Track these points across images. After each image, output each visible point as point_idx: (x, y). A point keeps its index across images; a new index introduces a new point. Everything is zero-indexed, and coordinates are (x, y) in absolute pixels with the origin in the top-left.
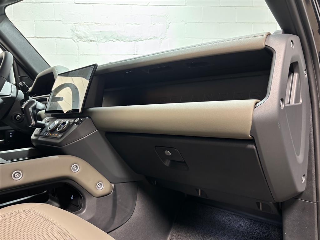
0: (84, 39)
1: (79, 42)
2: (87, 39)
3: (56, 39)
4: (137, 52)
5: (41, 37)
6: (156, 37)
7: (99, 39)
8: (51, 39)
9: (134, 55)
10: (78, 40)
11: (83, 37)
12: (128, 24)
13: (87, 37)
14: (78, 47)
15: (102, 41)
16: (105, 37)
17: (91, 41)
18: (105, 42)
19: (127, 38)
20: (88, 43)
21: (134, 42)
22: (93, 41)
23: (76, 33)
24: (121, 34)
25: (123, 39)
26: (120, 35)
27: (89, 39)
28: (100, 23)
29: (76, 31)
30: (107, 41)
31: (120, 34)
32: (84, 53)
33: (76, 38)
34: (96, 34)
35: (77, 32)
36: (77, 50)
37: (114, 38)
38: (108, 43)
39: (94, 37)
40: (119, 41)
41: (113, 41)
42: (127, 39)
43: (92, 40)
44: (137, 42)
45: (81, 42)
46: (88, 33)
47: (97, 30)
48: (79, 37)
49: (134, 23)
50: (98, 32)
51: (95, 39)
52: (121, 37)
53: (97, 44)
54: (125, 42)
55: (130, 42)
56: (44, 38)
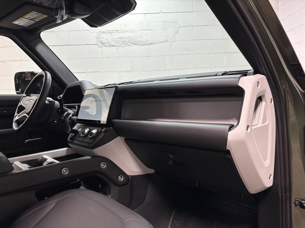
0: (107, 45)
2: (109, 45)
3: (84, 45)
4: (150, 54)
5: (73, 44)
6: (167, 41)
7: (119, 44)
8: (80, 46)
9: (148, 56)
10: (102, 46)
11: (106, 43)
12: (143, 30)
13: (109, 43)
14: (102, 52)
15: (121, 46)
16: (124, 43)
17: (112, 46)
18: (124, 46)
20: (110, 48)
21: (148, 45)
22: (114, 46)
23: (100, 40)
25: (138, 44)
26: (136, 40)
27: (110, 45)
28: (120, 31)
29: (100, 38)
30: (126, 46)
32: (106, 56)
33: (100, 44)
34: (117, 40)
36: (101, 54)
37: (131, 43)
40: (135, 45)
41: (131, 45)
42: (143, 43)
44: (150, 46)
45: (104, 47)
46: (110, 39)
47: (117, 37)
48: (102, 43)
49: (148, 29)
50: (118, 38)
51: (116, 44)
52: (137, 42)
53: (118, 48)
54: (141, 46)
55: (145, 46)
56: (75, 45)
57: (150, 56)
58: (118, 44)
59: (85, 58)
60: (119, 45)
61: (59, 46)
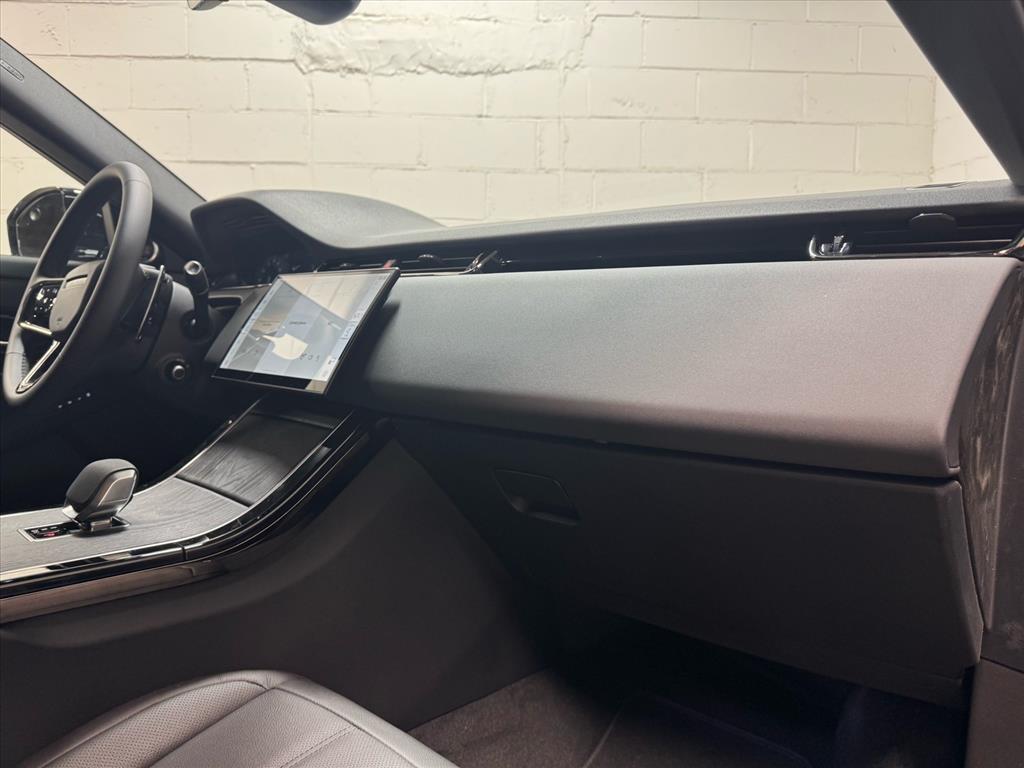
0: (331, 64)
1: (316, 73)
2: (338, 64)
3: (247, 62)
4: (488, 107)
5: (205, 55)
6: (552, 64)
7: (375, 65)
8: (233, 62)
9: (480, 116)
10: (312, 67)
11: (328, 58)
12: (463, 18)
13: (339, 58)
14: (312, 88)
15: (384, 71)
16: (393, 60)
17: (351, 70)
18: (393, 75)
19: (461, 65)
20: (342, 76)
21: (481, 76)
22: (358, 70)
23: (306, 44)
24: (443, 49)
25: (446, 67)
26: (439, 53)
27: (344, 65)
28: (380, 15)
29: (309, 38)
30: (399, 72)
31: (438, 50)
32: (329, 108)
33: (307, 60)
34: (368, 48)
35: (310, 43)
36: (309, 99)
37: (421, 64)
38: (402, 77)
39: (361, 59)
40: (434, 74)
41: (419, 73)
42: (462, 67)
43: (354, 66)
44: (489, 78)
45: (319, 72)
46: (343, 44)
47: (369, 37)
48: (314, 59)
49: (484, 16)
50: (370, 43)
51: (364, 66)
52: (442, 61)
53: (370, 79)
54: (453, 77)
55: (469, 77)
56: (213, 59)
57: (487, 116)
58: (371, 66)
59: (248, 109)
60: (376, 69)
61: (153, 58)
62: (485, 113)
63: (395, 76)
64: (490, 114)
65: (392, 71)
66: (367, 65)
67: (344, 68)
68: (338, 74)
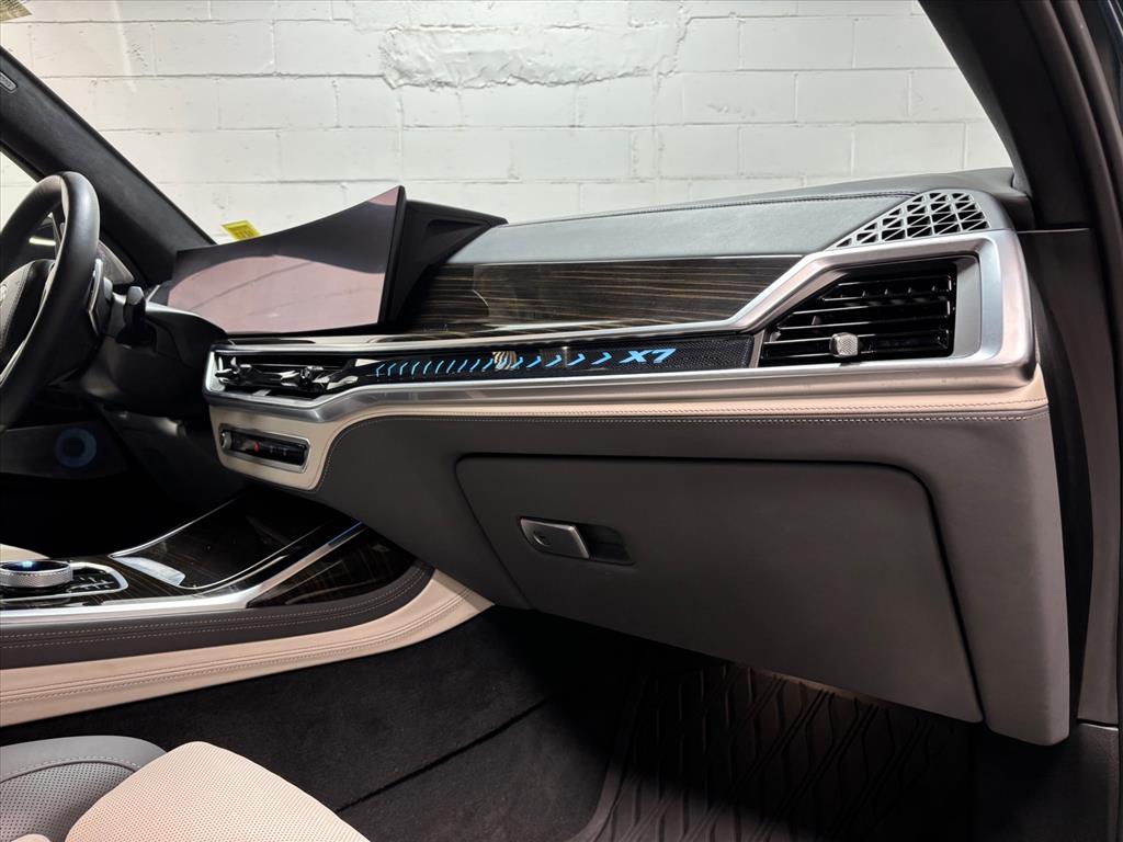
0: (420, 78)
1: (405, 87)
2: (427, 78)
3: (334, 79)
4: (580, 117)
5: (293, 73)
6: (645, 70)
7: (464, 79)
8: (321, 78)
9: (573, 126)
10: (401, 82)
11: (417, 72)
12: (555, 26)
13: (428, 72)
14: (402, 105)
15: (470, 84)
16: (483, 72)
17: (440, 84)
19: (552, 74)
20: (432, 90)
21: (572, 85)
22: (447, 84)
23: (395, 58)
24: (533, 59)
25: (537, 77)
26: (530, 64)
27: (433, 79)
28: (469, 26)
29: (397, 52)
30: (489, 84)
31: (529, 61)
32: (418, 123)
33: (395, 75)
34: (457, 60)
35: (399, 57)
36: (398, 115)
37: (511, 75)
38: (492, 89)
39: (450, 72)
40: (525, 85)
41: (509, 85)
42: (553, 77)
43: (443, 80)
44: (581, 87)
45: (408, 86)
46: (432, 57)
47: (458, 49)
48: (403, 73)
49: (575, 23)
50: (461, 55)
51: (454, 79)
52: (532, 71)
53: (460, 93)
54: (545, 87)
55: (560, 86)
56: (301, 76)
57: (579, 126)
58: (460, 79)
59: (338, 127)
60: (465, 82)
61: (241, 76)
62: (577, 124)
63: (486, 89)
64: (582, 124)
65: (482, 84)
66: (457, 79)
67: (433, 82)
68: (427, 88)
